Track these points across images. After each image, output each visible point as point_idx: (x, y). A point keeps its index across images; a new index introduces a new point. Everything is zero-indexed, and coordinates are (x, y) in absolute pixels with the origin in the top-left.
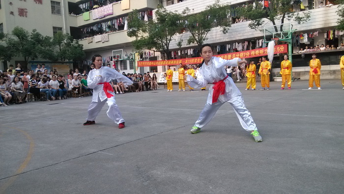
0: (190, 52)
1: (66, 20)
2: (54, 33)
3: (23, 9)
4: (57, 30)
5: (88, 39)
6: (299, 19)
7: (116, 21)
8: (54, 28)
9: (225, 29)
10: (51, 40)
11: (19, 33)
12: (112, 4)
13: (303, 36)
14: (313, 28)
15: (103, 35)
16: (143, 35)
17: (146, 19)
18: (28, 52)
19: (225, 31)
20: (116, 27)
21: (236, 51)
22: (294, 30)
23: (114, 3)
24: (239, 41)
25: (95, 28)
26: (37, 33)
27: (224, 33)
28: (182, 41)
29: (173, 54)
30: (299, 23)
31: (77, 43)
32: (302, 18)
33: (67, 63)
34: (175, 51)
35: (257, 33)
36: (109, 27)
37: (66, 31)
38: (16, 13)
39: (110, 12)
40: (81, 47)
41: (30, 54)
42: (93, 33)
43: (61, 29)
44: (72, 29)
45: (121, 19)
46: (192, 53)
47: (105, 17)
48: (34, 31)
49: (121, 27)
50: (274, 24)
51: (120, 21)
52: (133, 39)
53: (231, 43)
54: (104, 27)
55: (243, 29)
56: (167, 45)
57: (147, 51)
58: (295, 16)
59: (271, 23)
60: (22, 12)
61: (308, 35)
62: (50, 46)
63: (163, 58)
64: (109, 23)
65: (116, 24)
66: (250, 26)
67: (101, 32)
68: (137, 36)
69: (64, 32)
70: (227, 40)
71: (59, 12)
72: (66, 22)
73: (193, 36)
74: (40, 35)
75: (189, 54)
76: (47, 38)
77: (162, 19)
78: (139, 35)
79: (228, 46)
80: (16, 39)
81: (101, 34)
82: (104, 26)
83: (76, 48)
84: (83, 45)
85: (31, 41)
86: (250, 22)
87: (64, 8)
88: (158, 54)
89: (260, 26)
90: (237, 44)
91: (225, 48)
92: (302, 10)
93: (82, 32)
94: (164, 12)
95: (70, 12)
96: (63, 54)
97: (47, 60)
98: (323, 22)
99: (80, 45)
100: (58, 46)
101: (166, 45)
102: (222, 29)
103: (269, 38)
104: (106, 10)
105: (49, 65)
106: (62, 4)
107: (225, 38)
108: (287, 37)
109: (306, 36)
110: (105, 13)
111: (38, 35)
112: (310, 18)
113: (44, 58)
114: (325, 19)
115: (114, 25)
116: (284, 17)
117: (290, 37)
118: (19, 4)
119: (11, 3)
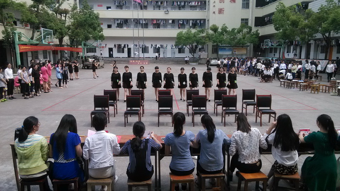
1: (252, 12)
2: (242, 23)
3: (221, 9)
4: (245, 21)
8: (242, 20)
37: (251, 23)
38: (217, 12)
43: (247, 20)
44: (257, 19)
48: (224, 25)
60: (221, 11)
71: (248, 7)
72: (252, 14)
87: (253, 3)
95: (257, 6)
106: (251, 0)
118: (219, 6)
119: (214, 6)
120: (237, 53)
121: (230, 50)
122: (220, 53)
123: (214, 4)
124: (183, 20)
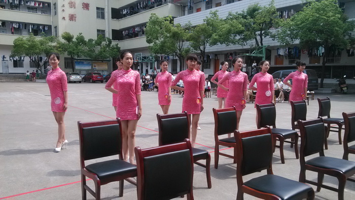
1: (109, 23)
3: (73, 15)
4: (101, 33)
8: (98, 31)
10: (94, 42)
38: (67, 18)
43: (103, 31)
44: (113, 31)
48: (81, 34)
56: (180, 50)
60: (72, 18)
69: (107, 35)
71: (103, 17)
76: (90, 41)
87: (108, 14)
95: (113, 17)
100: (99, 46)
106: (106, 10)
118: (69, 11)
120: (97, 68)
121: (88, 64)
122: (77, 67)
123: (63, 8)
124: (19, 23)
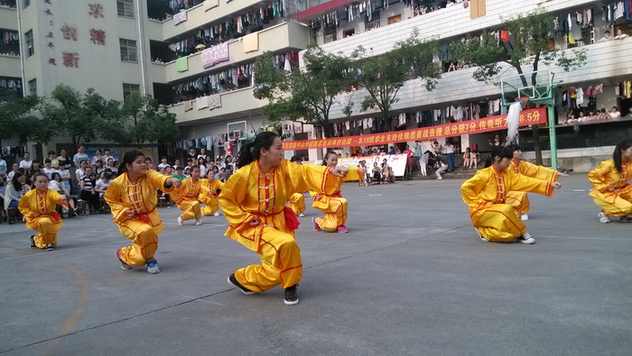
0: (368, 124)
1: (146, 71)
2: (126, 94)
3: (71, 54)
4: (130, 89)
5: (185, 104)
6: (565, 63)
7: (234, 71)
8: (126, 86)
9: (429, 83)
10: (120, 107)
11: (64, 96)
12: (226, 43)
13: (575, 93)
14: (593, 77)
15: (211, 96)
16: (282, 95)
17: (287, 67)
18: (78, 129)
19: (429, 87)
20: (235, 82)
21: (452, 120)
22: (557, 81)
23: (231, 41)
24: (456, 104)
25: (196, 85)
26: (95, 95)
27: (429, 90)
28: (352, 104)
29: (336, 128)
30: (566, 70)
31: (166, 111)
32: (570, 61)
33: (147, 146)
34: (341, 122)
35: (488, 89)
36: (222, 83)
37: (146, 91)
38: (60, 61)
39: (224, 56)
40: (172, 117)
41: (82, 132)
42: (194, 94)
43: (136, 87)
44: (157, 87)
45: (242, 68)
46: (370, 126)
47: (214, 65)
48: (90, 91)
49: (244, 83)
50: (520, 72)
51: (241, 71)
52: (265, 102)
53: (443, 106)
54: (213, 84)
55: (463, 82)
56: (326, 112)
57: (290, 123)
58: (558, 58)
59: (515, 71)
60: (70, 60)
61: (585, 90)
62: (117, 117)
63: (319, 135)
64: (222, 75)
65: (234, 78)
66: (476, 75)
67: (208, 90)
68: (271, 97)
69: (143, 93)
70: (435, 102)
71: (133, 58)
72: (147, 74)
73: (373, 95)
74: (100, 97)
75: (365, 127)
76: (113, 104)
77: (316, 66)
78: (274, 95)
79: (437, 113)
80: (58, 105)
81: (208, 94)
82: (213, 81)
83: (163, 119)
84: (175, 115)
85: (84, 109)
86: (475, 69)
87: (143, 51)
88: (309, 128)
89: (494, 76)
90: (452, 108)
91: (431, 116)
92: (571, 46)
93: (175, 91)
94: (319, 54)
95: (154, 57)
96: (141, 131)
97: (112, 142)
98: (611, 68)
99: (170, 114)
100: (131, 117)
101: (324, 111)
102: (424, 82)
103: (511, 97)
104: (216, 53)
105: (116, 150)
106: (140, 44)
107: (431, 99)
108: (546, 95)
109: (580, 92)
110: (215, 59)
111: (97, 98)
112: (585, 61)
113: (107, 138)
114: (614, 61)
115: (231, 78)
116: (537, 59)
117: (550, 96)
118: (63, 46)
119: (51, 45)
123: (50, 40)
